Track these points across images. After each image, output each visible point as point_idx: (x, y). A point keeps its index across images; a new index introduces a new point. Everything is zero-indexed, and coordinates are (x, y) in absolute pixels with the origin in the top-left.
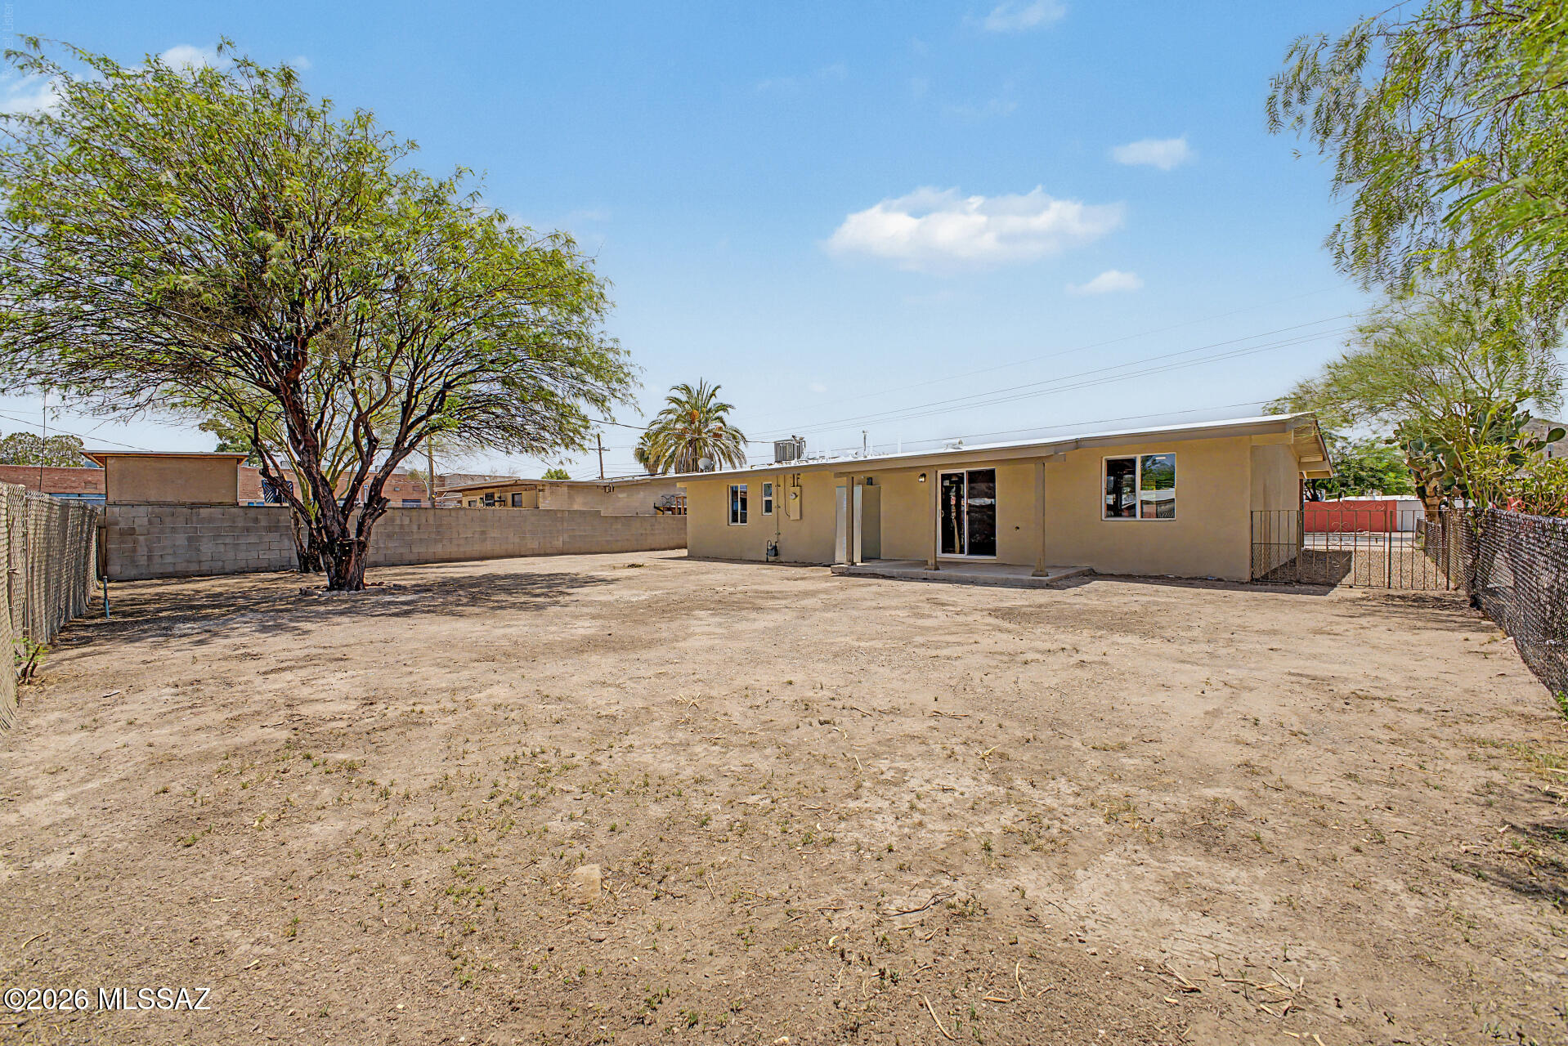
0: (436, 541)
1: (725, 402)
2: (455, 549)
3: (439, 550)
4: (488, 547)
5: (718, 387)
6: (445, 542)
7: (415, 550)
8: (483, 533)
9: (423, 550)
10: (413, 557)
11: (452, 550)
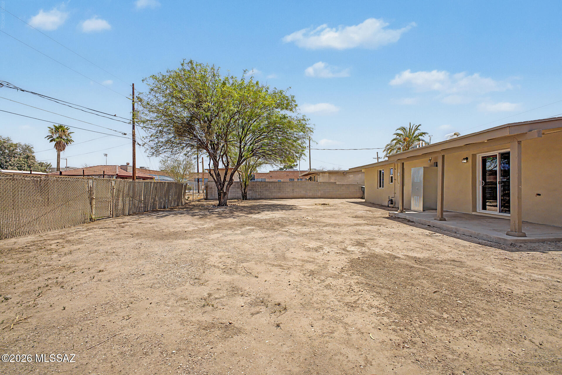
0: (279, 192)
1: (423, 132)
2: (284, 195)
3: (279, 195)
4: (295, 195)
5: (420, 125)
6: (282, 193)
7: (273, 195)
8: (293, 190)
9: (275, 195)
10: (272, 197)
11: (283, 195)
